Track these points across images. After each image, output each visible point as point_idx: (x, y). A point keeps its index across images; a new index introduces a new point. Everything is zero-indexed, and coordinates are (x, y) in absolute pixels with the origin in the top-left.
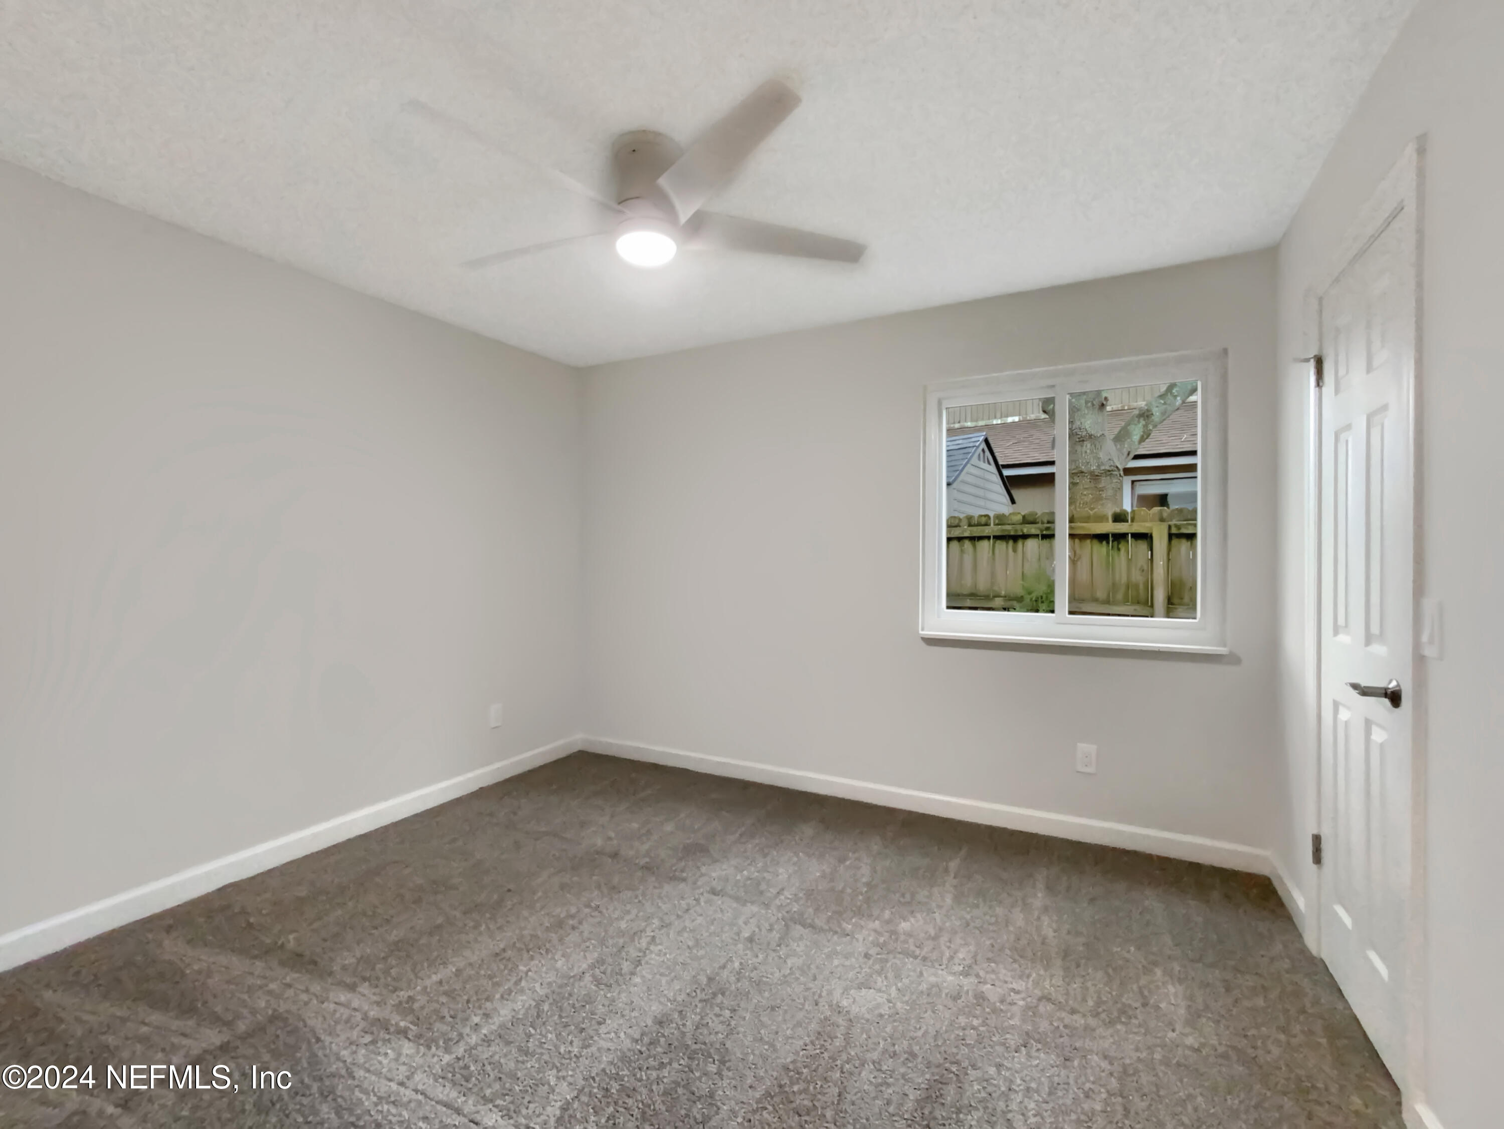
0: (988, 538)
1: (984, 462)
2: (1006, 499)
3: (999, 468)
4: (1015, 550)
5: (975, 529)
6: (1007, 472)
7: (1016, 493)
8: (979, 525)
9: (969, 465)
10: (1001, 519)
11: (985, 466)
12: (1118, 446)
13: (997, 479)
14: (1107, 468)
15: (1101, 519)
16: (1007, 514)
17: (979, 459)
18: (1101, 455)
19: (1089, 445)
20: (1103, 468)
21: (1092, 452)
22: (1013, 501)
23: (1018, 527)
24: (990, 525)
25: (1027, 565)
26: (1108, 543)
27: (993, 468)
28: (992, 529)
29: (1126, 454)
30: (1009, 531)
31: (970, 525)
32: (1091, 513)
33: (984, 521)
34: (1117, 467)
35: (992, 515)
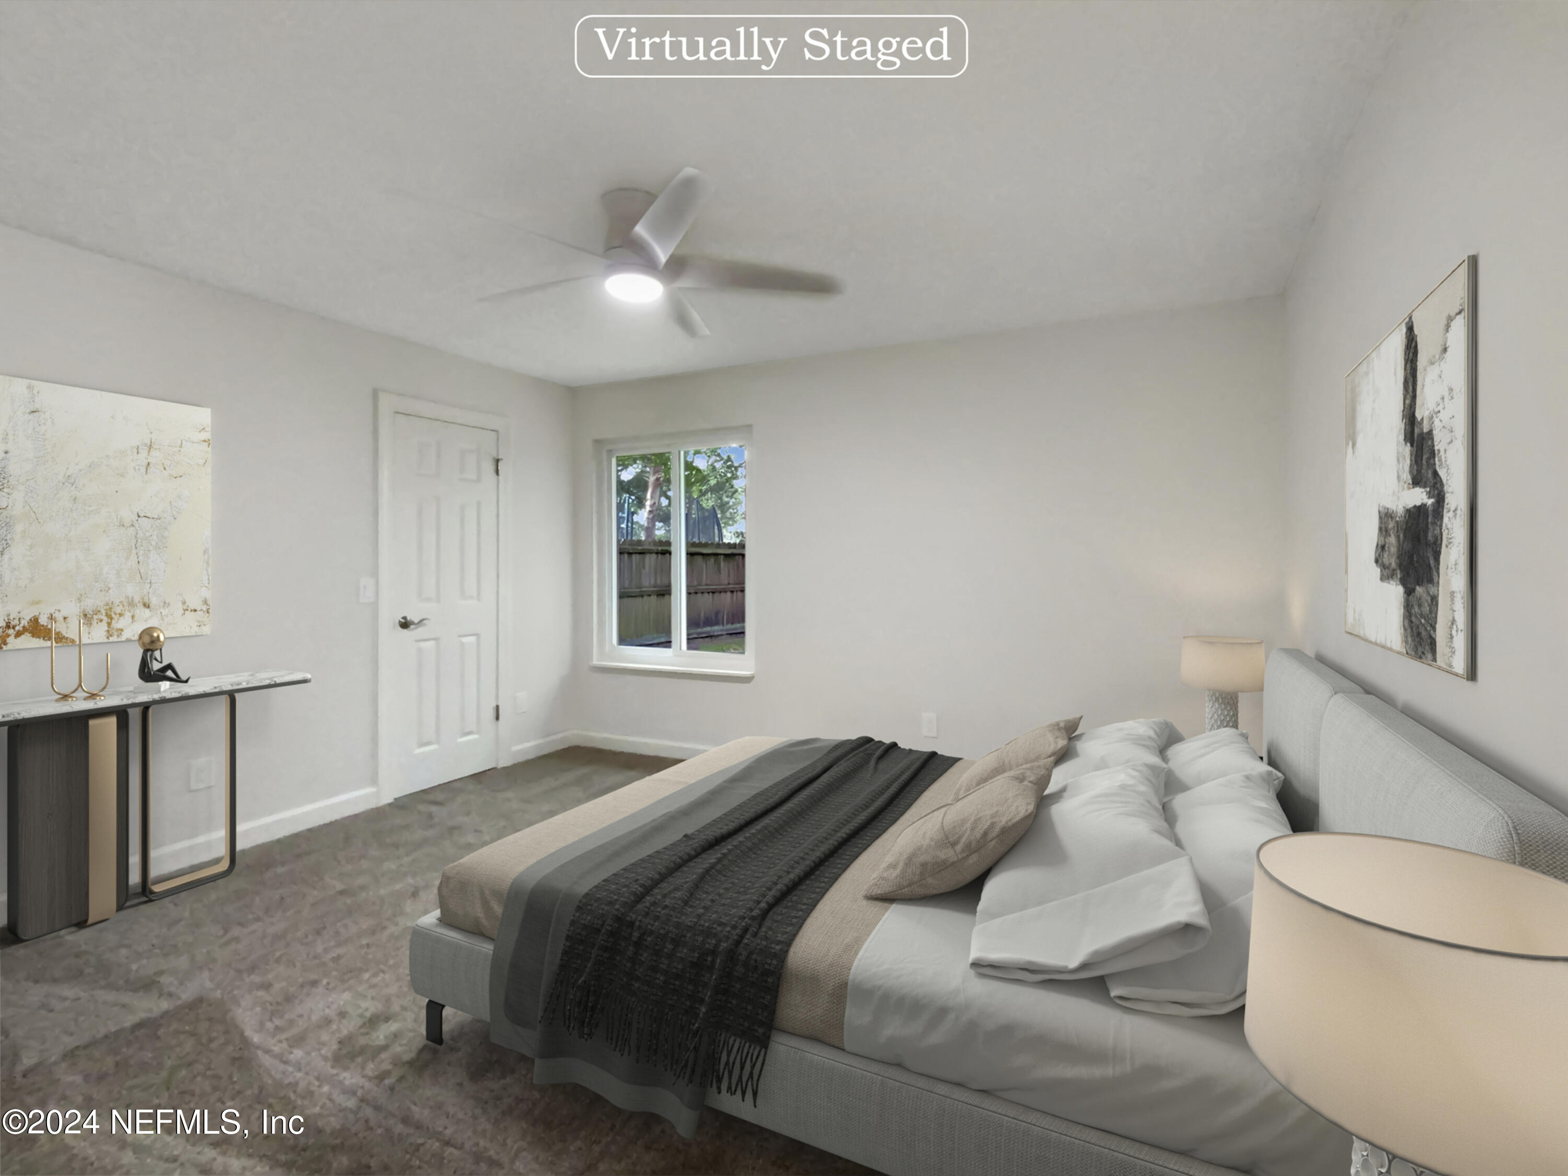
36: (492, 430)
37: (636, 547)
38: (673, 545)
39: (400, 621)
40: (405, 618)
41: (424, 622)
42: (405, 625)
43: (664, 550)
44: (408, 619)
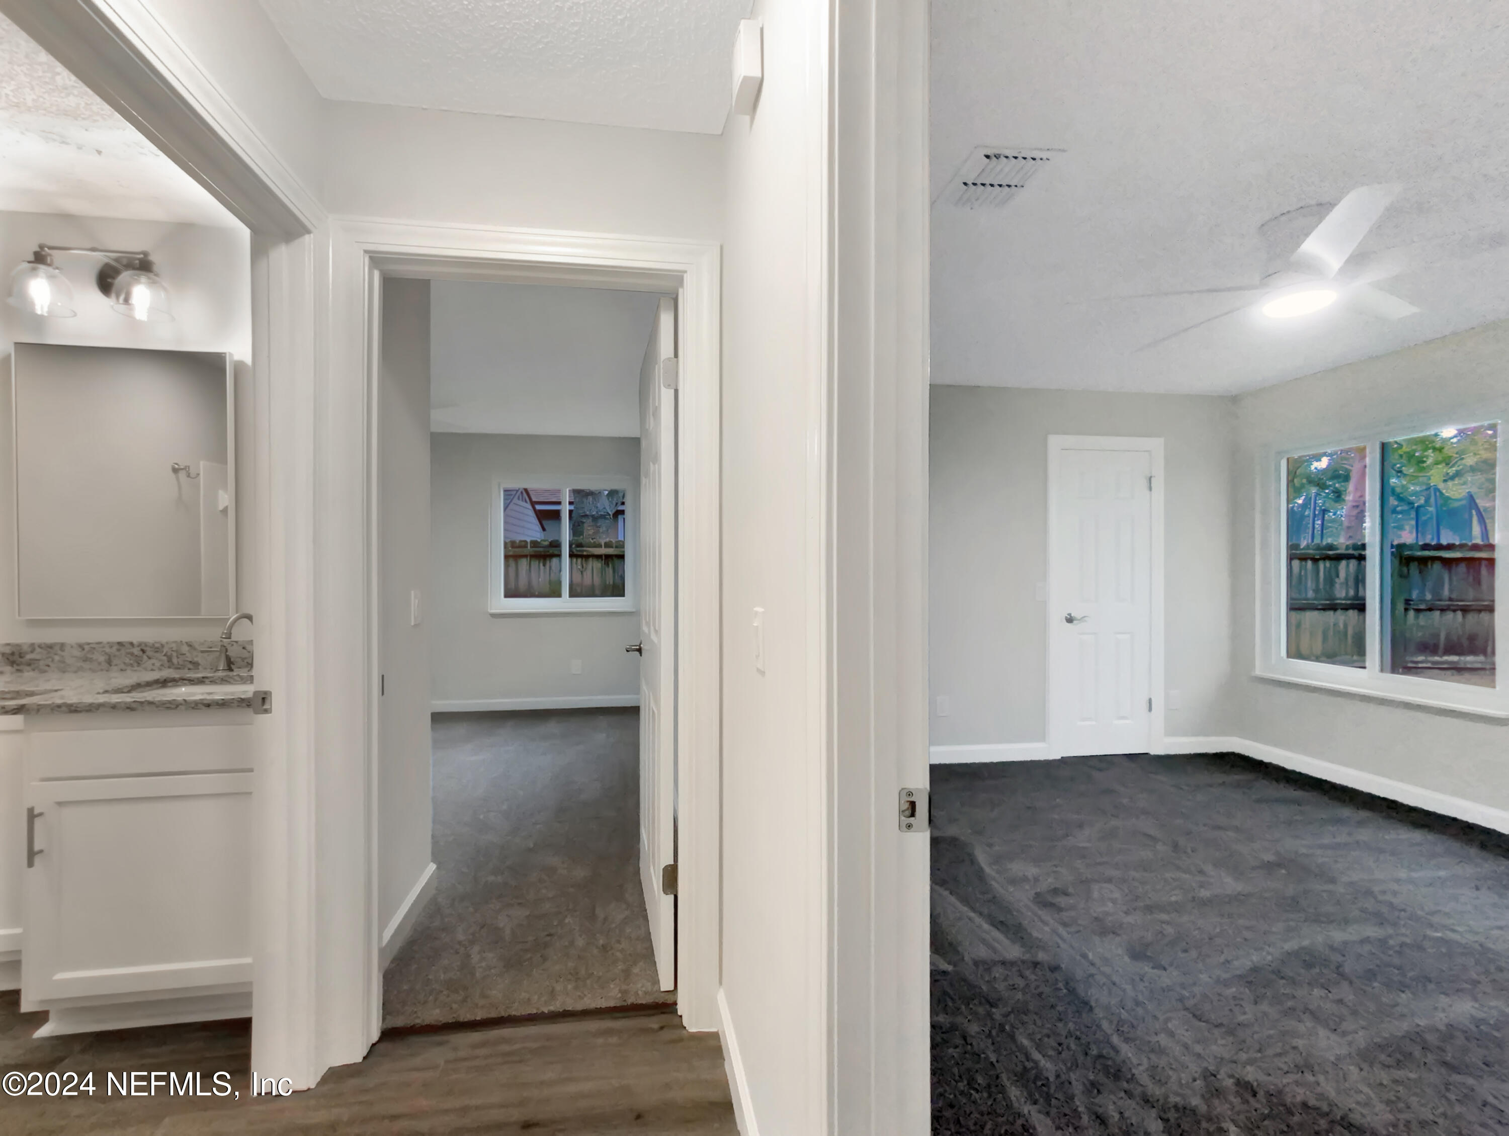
0: (526, 556)
1: (522, 500)
2: (538, 527)
3: (533, 504)
4: (544, 565)
5: (516, 550)
6: (538, 507)
7: (544, 523)
8: (520, 547)
9: (512, 504)
10: (535, 544)
11: (523, 504)
12: (610, 500)
13: (531, 513)
14: (602, 513)
15: (600, 546)
16: (539, 540)
17: (519, 499)
18: (599, 505)
19: (591, 499)
20: (600, 513)
21: (593, 503)
22: (544, 529)
23: (547, 549)
24: (527, 547)
25: (552, 575)
26: (602, 560)
27: (529, 506)
28: (529, 550)
29: (615, 504)
30: (541, 552)
31: (513, 547)
32: (592, 541)
33: (523, 544)
34: (608, 513)
35: (529, 541)
36: (1144, 451)
37: (1324, 552)
38: (1368, 548)
39: (1066, 617)
40: (1070, 614)
41: (1085, 619)
42: (1070, 620)
43: (1358, 555)
44: (1072, 615)
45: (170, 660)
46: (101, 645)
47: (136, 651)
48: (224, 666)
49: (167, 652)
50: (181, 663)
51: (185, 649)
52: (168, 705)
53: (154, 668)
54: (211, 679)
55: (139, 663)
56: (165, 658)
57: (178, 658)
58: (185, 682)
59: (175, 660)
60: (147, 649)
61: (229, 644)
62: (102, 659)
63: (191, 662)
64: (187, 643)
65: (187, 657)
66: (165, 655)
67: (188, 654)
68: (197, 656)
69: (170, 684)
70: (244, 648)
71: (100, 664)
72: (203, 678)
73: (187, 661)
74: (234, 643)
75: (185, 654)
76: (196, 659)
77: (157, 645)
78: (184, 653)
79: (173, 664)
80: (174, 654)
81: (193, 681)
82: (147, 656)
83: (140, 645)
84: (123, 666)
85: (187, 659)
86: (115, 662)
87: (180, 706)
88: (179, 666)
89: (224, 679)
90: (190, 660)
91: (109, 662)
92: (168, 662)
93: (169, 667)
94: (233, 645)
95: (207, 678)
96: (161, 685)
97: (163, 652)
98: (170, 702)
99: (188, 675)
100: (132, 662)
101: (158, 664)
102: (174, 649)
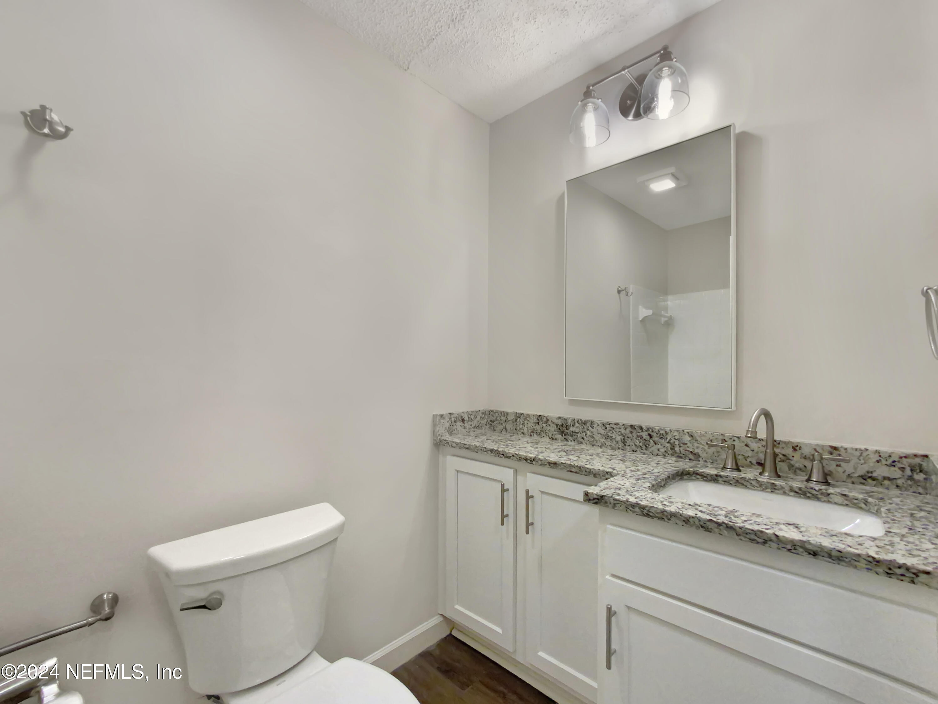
45: (673, 448)
46: (618, 427)
47: (645, 435)
48: (732, 466)
49: (670, 439)
50: (683, 452)
51: (687, 438)
52: (753, 537)
53: (659, 453)
54: (725, 479)
55: (646, 447)
56: (668, 445)
57: (680, 447)
58: (698, 477)
59: (677, 449)
60: (654, 434)
61: (730, 439)
62: (619, 438)
63: (691, 452)
64: (688, 433)
65: (688, 447)
66: (668, 442)
67: (689, 444)
68: (698, 448)
69: (685, 477)
70: (746, 445)
71: (617, 442)
72: (717, 476)
73: (689, 451)
74: (736, 439)
75: (686, 444)
76: (696, 451)
77: (662, 432)
78: (686, 442)
79: (676, 452)
80: (677, 443)
81: (705, 477)
82: (654, 441)
83: (648, 430)
84: (634, 448)
85: (688, 449)
86: (629, 442)
87: (769, 542)
88: (682, 455)
89: (740, 481)
90: (691, 450)
91: (624, 442)
92: (671, 449)
93: (672, 455)
94: (734, 440)
95: (721, 476)
96: (680, 478)
97: (667, 438)
98: (755, 533)
99: (701, 471)
100: (641, 444)
101: (663, 450)
102: (676, 438)
